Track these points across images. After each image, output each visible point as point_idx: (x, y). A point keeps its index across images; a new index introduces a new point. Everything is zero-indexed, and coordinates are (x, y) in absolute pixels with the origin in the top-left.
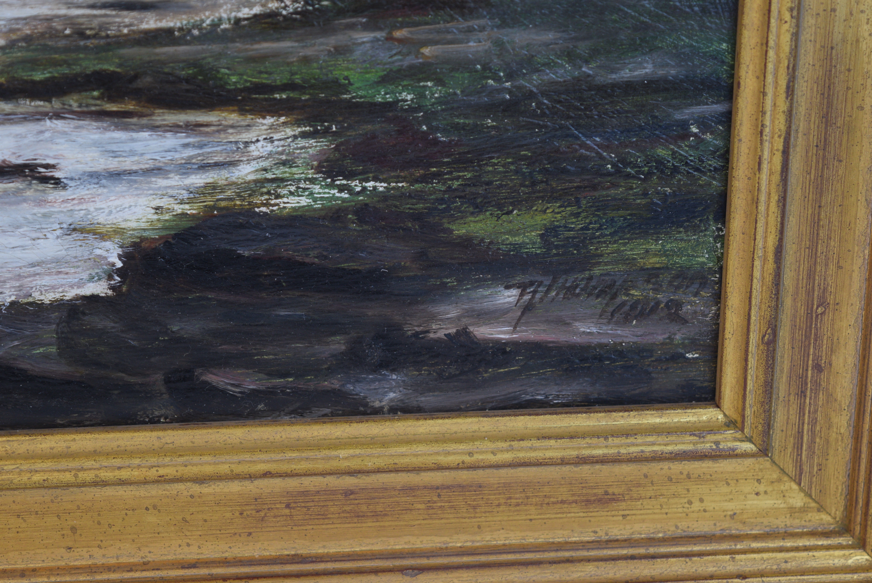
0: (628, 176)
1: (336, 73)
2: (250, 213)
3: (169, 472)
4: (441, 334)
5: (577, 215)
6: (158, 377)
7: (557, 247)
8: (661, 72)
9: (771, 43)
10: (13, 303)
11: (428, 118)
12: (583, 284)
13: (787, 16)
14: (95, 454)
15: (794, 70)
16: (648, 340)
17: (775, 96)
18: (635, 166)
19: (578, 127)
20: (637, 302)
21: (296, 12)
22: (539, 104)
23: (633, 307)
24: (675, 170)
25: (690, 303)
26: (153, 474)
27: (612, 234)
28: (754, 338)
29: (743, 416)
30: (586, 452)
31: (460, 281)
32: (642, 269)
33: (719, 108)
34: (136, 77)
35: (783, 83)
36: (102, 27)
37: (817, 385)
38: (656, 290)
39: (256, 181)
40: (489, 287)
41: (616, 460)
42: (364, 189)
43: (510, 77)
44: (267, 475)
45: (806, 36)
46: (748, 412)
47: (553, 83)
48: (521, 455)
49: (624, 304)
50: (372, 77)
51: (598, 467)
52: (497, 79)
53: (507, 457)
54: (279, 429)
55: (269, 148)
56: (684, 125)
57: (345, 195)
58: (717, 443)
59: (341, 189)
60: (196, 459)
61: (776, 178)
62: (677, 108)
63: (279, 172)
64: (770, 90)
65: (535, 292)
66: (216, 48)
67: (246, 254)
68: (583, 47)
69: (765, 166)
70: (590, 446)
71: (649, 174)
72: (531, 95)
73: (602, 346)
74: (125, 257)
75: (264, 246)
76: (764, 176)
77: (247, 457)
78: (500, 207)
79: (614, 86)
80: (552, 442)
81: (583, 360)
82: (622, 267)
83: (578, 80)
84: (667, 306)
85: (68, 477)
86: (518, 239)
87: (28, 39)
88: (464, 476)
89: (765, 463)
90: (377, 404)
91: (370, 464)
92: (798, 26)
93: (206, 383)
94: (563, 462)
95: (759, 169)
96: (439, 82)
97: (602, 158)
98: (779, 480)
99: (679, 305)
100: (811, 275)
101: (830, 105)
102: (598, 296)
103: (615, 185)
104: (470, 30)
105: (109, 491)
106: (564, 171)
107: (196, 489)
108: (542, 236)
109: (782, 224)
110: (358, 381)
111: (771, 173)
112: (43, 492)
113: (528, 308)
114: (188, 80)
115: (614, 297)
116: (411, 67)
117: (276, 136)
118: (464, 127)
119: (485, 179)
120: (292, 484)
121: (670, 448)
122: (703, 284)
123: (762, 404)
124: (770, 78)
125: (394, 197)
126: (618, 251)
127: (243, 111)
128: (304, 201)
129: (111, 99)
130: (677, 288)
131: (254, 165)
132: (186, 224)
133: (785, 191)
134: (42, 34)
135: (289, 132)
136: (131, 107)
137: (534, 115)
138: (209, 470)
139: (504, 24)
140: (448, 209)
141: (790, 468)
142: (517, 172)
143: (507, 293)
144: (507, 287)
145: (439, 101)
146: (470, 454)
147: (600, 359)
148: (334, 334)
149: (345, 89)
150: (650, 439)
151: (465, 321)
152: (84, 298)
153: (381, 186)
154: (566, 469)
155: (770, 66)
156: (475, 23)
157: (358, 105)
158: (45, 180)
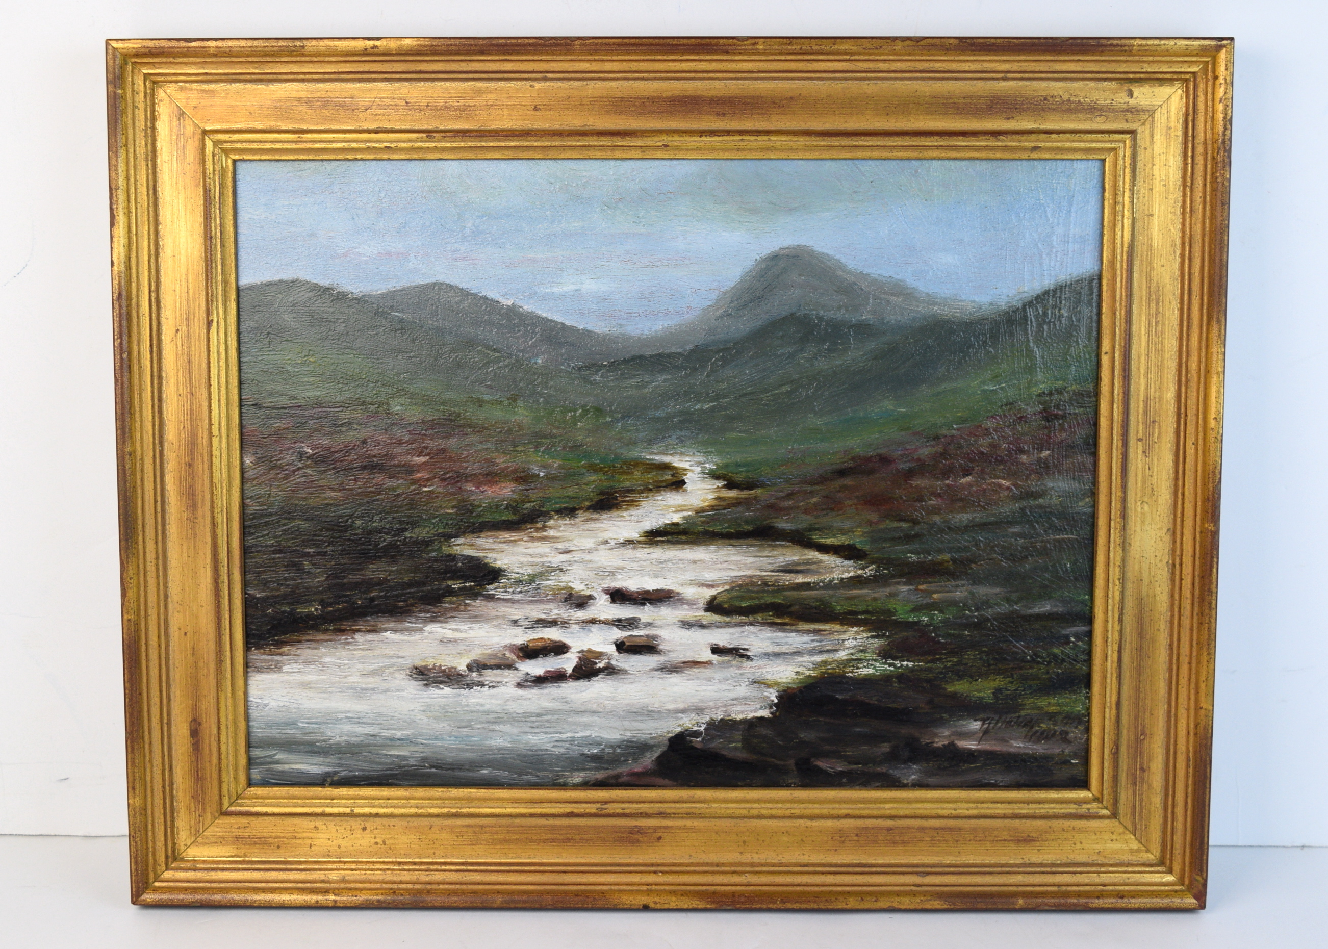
0: (1039, 663)
1: (890, 606)
2: (843, 676)
3: (797, 812)
4: (940, 744)
5: (1012, 683)
6: (791, 762)
7: (1002, 699)
8: (1055, 610)
9: (1110, 596)
10: (721, 719)
11: (934, 630)
12: (1015, 720)
13: (1117, 582)
14: (758, 801)
15: (1122, 609)
16: (1050, 752)
17: (1113, 622)
18: (1042, 657)
19: (1012, 636)
20: (1044, 731)
21: (871, 576)
22: (992, 624)
23: (1042, 733)
24: (1063, 660)
25: (1073, 732)
26: (788, 812)
27: (1031, 694)
28: (1107, 751)
29: (1102, 794)
30: (1017, 811)
31: (950, 716)
32: (1047, 713)
33: (1085, 629)
34: (790, 606)
35: (1117, 616)
36: (776, 581)
37: (1142, 779)
38: (1054, 725)
39: (847, 660)
40: (965, 720)
41: (1034, 817)
42: (902, 665)
43: (977, 610)
44: (847, 816)
45: (1128, 592)
46: (1105, 792)
47: (999, 613)
48: (982, 811)
49: (1037, 732)
50: (907, 608)
51: (1024, 821)
52: (970, 611)
53: (974, 812)
54: (854, 792)
55: (855, 643)
56: (1067, 637)
57: (892, 668)
58: (1088, 809)
59: (890, 665)
60: (810, 806)
61: (1115, 665)
62: (1063, 628)
63: (859, 656)
64: (1110, 620)
65: (990, 723)
66: (831, 592)
67: (840, 697)
68: (1014, 596)
69: (1109, 658)
70: (1019, 808)
71: (1049, 662)
72: (988, 620)
73: (1026, 754)
74: (780, 697)
75: (850, 693)
76: (1109, 664)
77: (837, 806)
78: (971, 677)
79: (1031, 616)
80: (999, 805)
81: (1016, 762)
82: (1036, 712)
83: (1012, 612)
84: (1060, 733)
85: (745, 812)
86: (981, 695)
87: (740, 586)
88: (951, 823)
89: (1115, 823)
90: (905, 782)
91: (901, 813)
92: (1123, 587)
93: (816, 766)
94: (1005, 817)
95: (1106, 660)
96: (941, 612)
97: (1025, 653)
98: (1124, 833)
99: (1067, 733)
100: (1136, 718)
101: (1142, 628)
102: (1023, 727)
103: (1032, 668)
104: (957, 586)
105: (764, 822)
106: (1005, 659)
107: (809, 823)
108: (993, 693)
109: (1119, 689)
110: (896, 768)
111: (1112, 662)
112: (730, 820)
113: (986, 732)
114: (816, 608)
115: (1032, 727)
116: (927, 604)
117: (858, 637)
118: (953, 635)
119: (964, 662)
120: (860, 823)
121: (1063, 811)
122: (1080, 722)
123: (1112, 788)
124: (1110, 613)
125: (917, 670)
126: (1033, 703)
127: (842, 624)
128: (871, 671)
129: (778, 616)
130: (1066, 724)
131: (846, 652)
132: (811, 681)
133: (1120, 672)
134: (747, 584)
135: (865, 635)
136: (787, 621)
137: (989, 630)
138: (817, 812)
139: (974, 584)
140: (944, 677)
141: (1130, 827)
142: (981, 659)
143: (975, 723)
144: (975, 720)
145: (941, 621)
146: (955, 809)
147: (1024, 761)
148: (884, 742)
149: (893, 614)
150: (1052, 806)
151: (953, 738)
152: (757, 718)
153: (911, 664)
154: (1007, 821)
155: (1110, 608)
156: (960, 583)
157: (900, 622)
158: (742, 656)
